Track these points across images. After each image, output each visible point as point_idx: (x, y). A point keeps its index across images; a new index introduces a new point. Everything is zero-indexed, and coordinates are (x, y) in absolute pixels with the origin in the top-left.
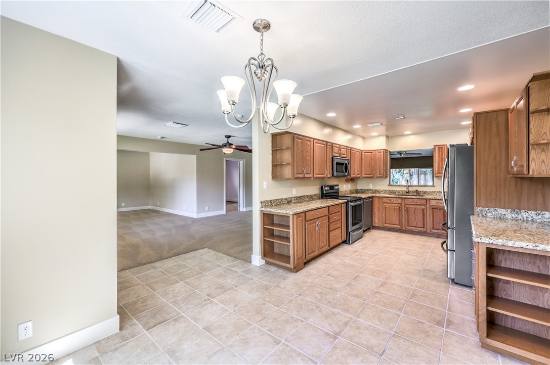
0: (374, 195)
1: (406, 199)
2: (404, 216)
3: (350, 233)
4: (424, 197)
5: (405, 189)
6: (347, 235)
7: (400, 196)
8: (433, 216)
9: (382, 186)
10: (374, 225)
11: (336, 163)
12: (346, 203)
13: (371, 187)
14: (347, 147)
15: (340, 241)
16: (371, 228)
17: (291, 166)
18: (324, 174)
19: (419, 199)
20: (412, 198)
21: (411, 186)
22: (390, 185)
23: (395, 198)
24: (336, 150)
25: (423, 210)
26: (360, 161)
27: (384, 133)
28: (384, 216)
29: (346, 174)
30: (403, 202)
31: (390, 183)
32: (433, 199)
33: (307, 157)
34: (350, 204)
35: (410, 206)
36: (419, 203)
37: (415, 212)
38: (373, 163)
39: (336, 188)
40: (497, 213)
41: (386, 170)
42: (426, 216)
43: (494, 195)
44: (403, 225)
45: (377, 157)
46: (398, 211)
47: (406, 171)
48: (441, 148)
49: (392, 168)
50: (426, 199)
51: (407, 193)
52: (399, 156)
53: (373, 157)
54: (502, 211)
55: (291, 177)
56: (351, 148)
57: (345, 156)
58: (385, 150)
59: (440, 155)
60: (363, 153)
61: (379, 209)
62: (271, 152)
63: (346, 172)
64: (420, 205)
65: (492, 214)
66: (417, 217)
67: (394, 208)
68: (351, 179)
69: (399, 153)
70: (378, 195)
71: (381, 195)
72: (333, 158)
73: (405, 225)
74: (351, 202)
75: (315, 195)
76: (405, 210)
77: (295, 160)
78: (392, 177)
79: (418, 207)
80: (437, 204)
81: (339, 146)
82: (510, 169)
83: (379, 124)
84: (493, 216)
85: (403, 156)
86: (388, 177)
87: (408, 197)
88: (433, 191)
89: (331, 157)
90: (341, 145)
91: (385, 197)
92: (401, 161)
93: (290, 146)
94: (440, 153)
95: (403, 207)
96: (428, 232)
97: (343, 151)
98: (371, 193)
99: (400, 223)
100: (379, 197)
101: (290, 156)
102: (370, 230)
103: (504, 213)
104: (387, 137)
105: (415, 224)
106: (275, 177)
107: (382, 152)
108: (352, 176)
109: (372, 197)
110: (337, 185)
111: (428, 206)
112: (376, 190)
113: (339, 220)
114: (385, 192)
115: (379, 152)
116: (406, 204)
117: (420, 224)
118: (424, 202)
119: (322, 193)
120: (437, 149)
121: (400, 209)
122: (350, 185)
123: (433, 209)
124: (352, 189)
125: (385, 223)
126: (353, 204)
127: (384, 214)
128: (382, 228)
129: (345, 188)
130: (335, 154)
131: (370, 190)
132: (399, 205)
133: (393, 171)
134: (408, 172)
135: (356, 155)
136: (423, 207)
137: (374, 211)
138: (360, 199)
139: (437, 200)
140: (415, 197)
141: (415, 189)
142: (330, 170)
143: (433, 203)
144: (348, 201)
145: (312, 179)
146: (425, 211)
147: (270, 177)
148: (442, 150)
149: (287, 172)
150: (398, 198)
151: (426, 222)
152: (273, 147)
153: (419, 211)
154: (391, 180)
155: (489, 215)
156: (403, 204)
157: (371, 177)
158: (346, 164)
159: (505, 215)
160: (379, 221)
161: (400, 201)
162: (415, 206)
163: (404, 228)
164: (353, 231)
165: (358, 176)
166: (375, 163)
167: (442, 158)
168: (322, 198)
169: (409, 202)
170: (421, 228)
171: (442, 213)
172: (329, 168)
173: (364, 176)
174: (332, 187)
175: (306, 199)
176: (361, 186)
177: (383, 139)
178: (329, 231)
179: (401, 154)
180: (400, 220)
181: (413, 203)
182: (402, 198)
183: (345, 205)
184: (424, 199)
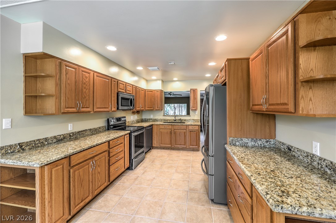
0: (154, 123)
1: (174, 126)
2: (173, 137)
3: (132, 160)
4: (185, 124)
5: (173, 118)
6: (130, 162)
7: (171, 124)
8: (190, 136)
9: (159, 116)
10: (153, 146)
11: (121, 97)
12: (129, 134)
13: (152, 117)
14: (133, 85)
15: (123, 170)
16: (152, 148)
17: (54, 98)
18: (108, 108)
19: (182, 125)
20: (178, 125)
21: (177, 116)
22: (164, 116)
23: (167, 125)
24: (121, 86)
25: (185, 133)
26: (144, 97)
27: (160, 77)
28: (160, 139)
29: (131, 107)
30: (173, 128)
31: (164, 114)
32: (190, 125)
33: (84, 90)
34: (133, 134)
35: (177, 130)
36: (182, 128)
37: (180, 134)
38: (153, 99)
39: (123, 119)
40: (242, 142)
41: (161, 105)
42: (186, 136)
43: (240, 127)
44: (173, 144)
45: (156, 95)
46: (169, 134)
47: (172, 105)
48: (195, 91)
49: (165, 103)
50: (186, 125)
51: (175, 121)
52: (169, 96)
53: (153, 95)
54: (245, 140)
55: (54, 112)
56: (136, 87)
57: (131, 92)
58: (161, 90)
59: (194, 96)
60: (146, 91)
61: (157, 134)
62: (23, 79)
63: (131, 106)
64: (183, 129)
65: (239, 143)
66: (181, 138)
67: (167, 133)
68: (137, 112)
69: (170, 94)
70: (156, 123)
71: (158, 123)
72: (118, 93)
73: (174, 144)
74: (134, 132)
75: (100, 128)
76: (174, 134)
77: (62, 92)
78: (165, 109)
79: (182, 131)
80: (192, 128)
81: (125, 84)
82: (251, 106)
83: (156, 68)
84: (240, 145)
85: (172, 96)
86: (163, 110)
87: (176, 124)
88: (189, 119)
89: (116, 92)
90: (126, 83)
91: (161, 125)
92: (171, 99)
93: (54, 74)
94: (194, 94)
95: (173, 131)
96: (187, 148)
97: (129, 88)
98: (152, 121)
99: (171, 143)
100: (157, 125)
101: (54, 86)
102: (150, 150)
103: (247, 142)
104: (163, 81)
105: (180, 143)
106: (29, 111)
107: (159, 92)
108: (137, 109)
109: (152, 125)
110: (125, 117)
111: (187, 130)
112: (155, 119)
113: (122, 151)
114: (161, 120)
115: (157, 92)
116: (174, 129)
117: (183, 143)
118: (185, 127)
119: (108, 125)
120: (192, 91)
121: (171, 133)
122: (136, 116)
123: (190, 132)
124: (138, 119)
125: (161, 144)
126: (136, 134)
127: (160, 137)
128: (159, 148)
129: (131, 118)
130: (120, 90)
131: (151, 119)
132: (170, 130)
133: (166, 105)
134: (173, 106)
135: (141, 93)
136: (185, 131)
137: (153, 135)
138: (143, 128)
139: (192, 125)
140: (180, 124)
141: (179, 118)
142: (114, 104)
143: (190, 128)
144: (131, 132)
145: (91, 113)
146: (186, 133)
147: (22, 111)
148: (195, 92)
149: (50, 105)
150: (170, 125)
151: (186, 141)
152: (26, 72)
153: (182, 134)
154: (165, 111)
155: (237, 143)
156: (173, 129)
157: (152, 110)
158: (131, 99)
159: (247, 143)
160: (157, 142)
161: (170, 127)
162: (180, 130)
163: (173, 147)
164: (136, 157)
165: (142, 109)
166: (154, 99)
167: (195, 98)
168: (108, 129)
169: (176, 127)
170: (183, 145)
171: (195, 134)
172: (114, 102)
173: (147, 109)
174: (119, 119)
175: (88, 133)
176: (145, 116)
177: (160, 82)
178: (109, 166)
179: (171, 95)
180: (171, 141)
181: (178, 128)
182: (172, 125)
183: (128, 135)
184: (185, 125)
